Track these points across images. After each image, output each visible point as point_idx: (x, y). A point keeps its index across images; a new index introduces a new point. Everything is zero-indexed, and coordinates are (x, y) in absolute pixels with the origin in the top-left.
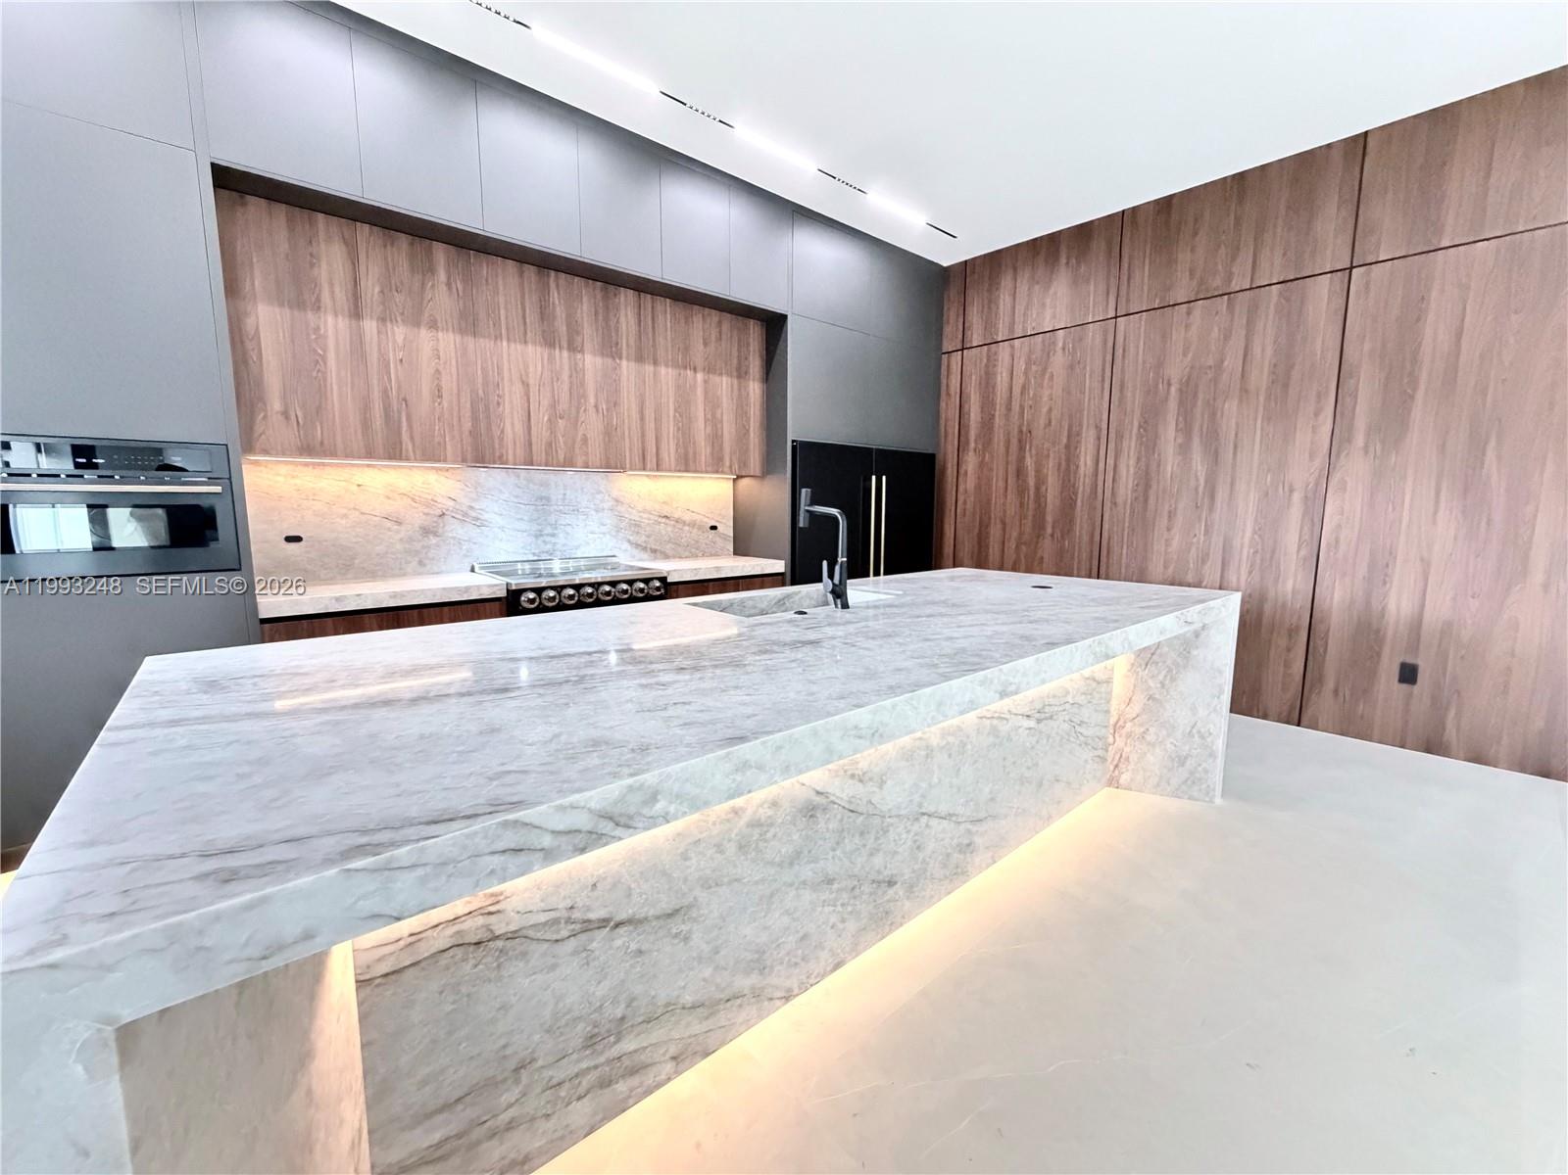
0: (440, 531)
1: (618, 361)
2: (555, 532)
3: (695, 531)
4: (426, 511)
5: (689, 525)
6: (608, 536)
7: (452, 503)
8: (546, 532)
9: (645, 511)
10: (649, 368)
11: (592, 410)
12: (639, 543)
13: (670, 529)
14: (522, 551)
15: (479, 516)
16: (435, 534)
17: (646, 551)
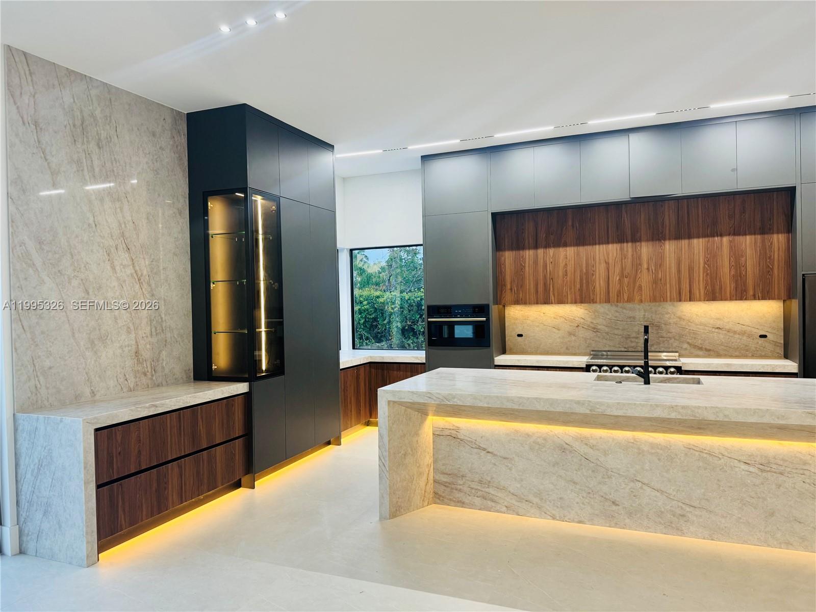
0: (577, 334)
1: (663, 241)
2: (638, 336)
3: (745, 338)
4: (571, 324)
5: (739, 334)
6: (673, 339)
7: (582, 321)
8: (632, 336)
9: (701, 324)
10: (685, 242)
11: (645, 271)
12: (696, 344)
13: (722, 336)
14: (618, 346)
15: (596, 327)
16: (574, 335)
17: (702, 350)
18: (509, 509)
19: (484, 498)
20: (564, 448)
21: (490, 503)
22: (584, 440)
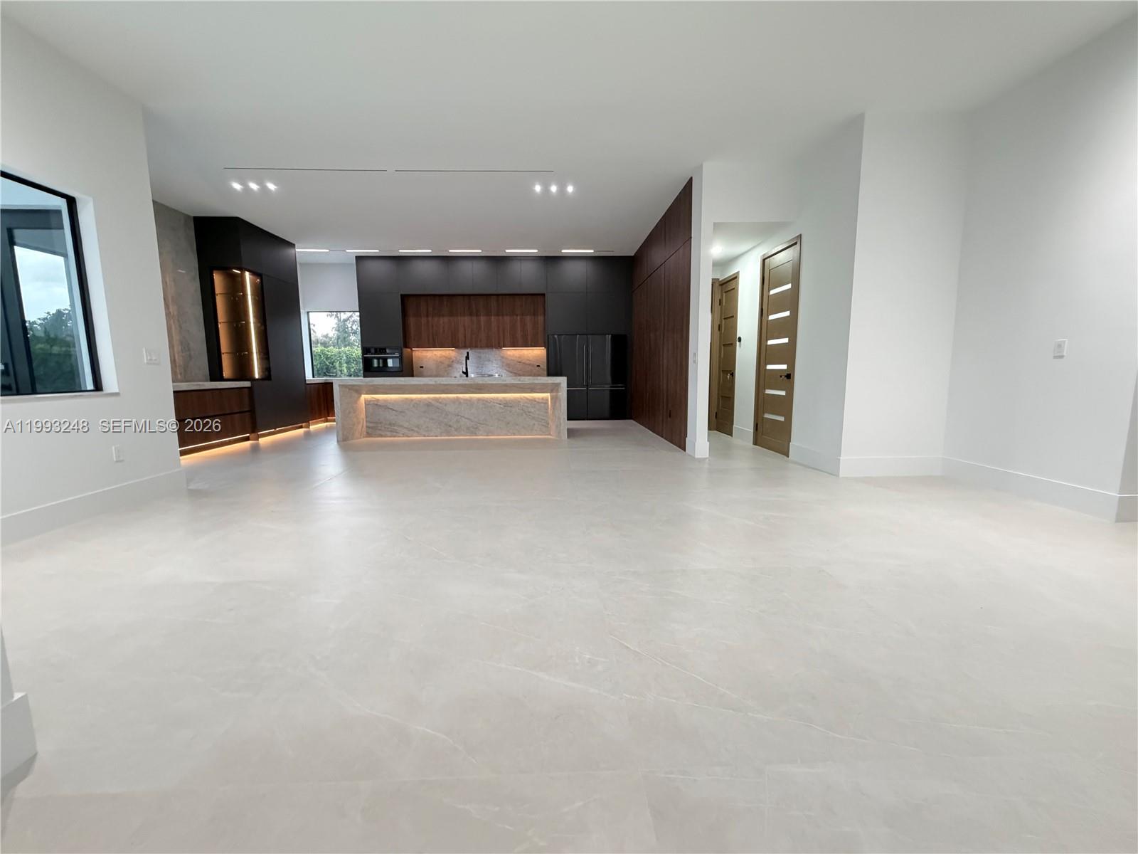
1: (491, 317)
3: (531, 367)
5: (528, 365)
11: (483, 332)
13: (521, 366)
18: (404, 435)
19: (391, 431)
20: (428, 404)
21: (395, 434)
22: (437, 400)
